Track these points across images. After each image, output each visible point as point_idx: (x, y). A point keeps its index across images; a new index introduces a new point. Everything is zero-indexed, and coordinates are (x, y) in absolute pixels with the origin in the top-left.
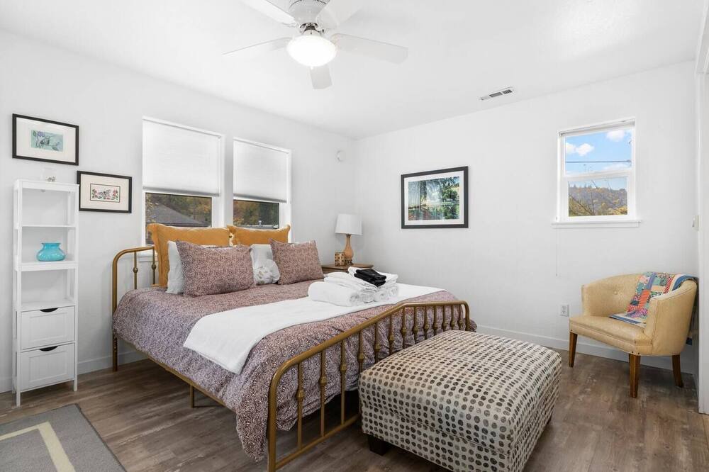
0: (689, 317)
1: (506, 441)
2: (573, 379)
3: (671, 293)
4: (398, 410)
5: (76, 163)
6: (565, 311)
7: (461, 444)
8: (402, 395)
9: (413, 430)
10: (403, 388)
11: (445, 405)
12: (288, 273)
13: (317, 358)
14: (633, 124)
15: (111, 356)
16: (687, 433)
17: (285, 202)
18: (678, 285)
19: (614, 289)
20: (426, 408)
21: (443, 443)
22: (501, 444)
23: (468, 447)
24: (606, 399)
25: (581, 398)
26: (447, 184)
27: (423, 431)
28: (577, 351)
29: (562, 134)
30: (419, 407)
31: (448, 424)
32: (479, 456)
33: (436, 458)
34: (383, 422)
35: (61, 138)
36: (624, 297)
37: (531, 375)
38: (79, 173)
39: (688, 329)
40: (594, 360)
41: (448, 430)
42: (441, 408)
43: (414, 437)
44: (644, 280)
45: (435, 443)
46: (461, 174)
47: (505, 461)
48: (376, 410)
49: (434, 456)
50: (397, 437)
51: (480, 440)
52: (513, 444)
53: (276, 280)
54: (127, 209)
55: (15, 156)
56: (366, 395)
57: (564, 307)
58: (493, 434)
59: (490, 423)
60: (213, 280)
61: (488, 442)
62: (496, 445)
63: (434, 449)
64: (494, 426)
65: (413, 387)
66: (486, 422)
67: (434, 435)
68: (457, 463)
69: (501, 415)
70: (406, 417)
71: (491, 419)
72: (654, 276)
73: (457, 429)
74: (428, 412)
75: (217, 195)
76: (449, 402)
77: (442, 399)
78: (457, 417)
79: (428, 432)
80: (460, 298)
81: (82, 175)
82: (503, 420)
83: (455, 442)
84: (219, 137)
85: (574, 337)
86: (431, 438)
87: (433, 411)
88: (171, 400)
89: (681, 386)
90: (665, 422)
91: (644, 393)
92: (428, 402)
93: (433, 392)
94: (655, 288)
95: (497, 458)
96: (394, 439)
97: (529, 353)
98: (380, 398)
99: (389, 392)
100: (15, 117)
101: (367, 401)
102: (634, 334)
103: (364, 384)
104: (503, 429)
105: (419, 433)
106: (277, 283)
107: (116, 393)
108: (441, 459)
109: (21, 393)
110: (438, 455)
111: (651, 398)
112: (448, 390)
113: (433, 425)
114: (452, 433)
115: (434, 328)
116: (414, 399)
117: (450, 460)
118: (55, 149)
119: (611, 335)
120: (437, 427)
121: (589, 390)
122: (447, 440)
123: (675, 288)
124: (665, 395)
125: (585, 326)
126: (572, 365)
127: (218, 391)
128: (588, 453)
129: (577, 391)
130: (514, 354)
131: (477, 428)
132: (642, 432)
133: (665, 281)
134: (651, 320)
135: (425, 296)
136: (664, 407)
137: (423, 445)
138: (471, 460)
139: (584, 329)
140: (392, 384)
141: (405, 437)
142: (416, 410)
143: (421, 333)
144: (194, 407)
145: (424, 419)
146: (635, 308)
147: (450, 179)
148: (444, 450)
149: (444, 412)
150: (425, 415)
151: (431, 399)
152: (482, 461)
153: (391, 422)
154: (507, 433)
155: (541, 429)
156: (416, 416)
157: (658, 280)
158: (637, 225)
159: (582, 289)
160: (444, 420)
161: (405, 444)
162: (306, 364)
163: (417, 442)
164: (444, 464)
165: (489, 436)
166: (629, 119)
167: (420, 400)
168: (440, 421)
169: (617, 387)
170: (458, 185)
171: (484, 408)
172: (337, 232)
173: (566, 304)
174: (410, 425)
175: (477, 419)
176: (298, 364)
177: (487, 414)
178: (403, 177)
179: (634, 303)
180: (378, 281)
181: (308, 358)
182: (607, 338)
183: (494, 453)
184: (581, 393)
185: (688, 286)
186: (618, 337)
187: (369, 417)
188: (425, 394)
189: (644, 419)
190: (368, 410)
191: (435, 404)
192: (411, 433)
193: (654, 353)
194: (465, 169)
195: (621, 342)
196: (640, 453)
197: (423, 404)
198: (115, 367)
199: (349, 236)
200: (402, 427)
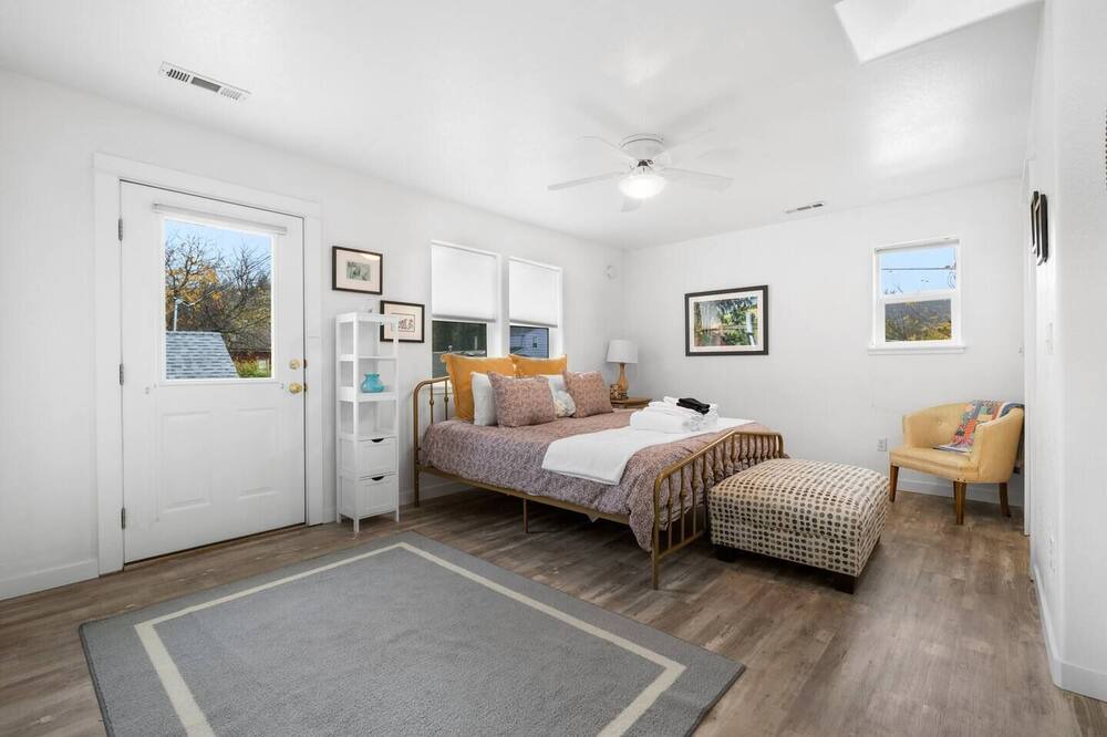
0: (1016, 444)
1: (856, 531)
2: (895, 512)
3: (999, 420)
4: (752, 518)
5: (381, 293)
6: (883, 445)
7: (814, 539)
8: (755, 504)
9: (766, 534)
10: (756, 498)
11: (799, 508)
12: (582, 405)
13: (679, 473)
14: (957, 242)
15: (413, 491)
16: (1011, 549)
17: (555, 326)
18: (1006, 412)
19: (938, 419)
20: (780, 513)
21: (797, 541)
22: (853, 534)
23: (821, 541)
24: (933, 527)
25: (907, 525)
26: (742, 306)
27: (775, 533)
28: (898, 488)
29: (878, 251)
30: (774, 512)
31: (802, 523)
32: (831, 547)
33: (789, 555)
34: (735, 531)
35: (368, 267)
36: (948, 428)
37: (857, 504)
38: (382, 303)
39: (1014, 457)
40: (916, 496)
41: (802, 529)
42: (796, 510)
43: (767, 540)
44: (970, 409)
45: (788, 542)
46: (760, 294)
47: (855, 548)
48: (727, 521)
49: (788, 553)
50: (750, 542)
51: (833, 532)
52: (862, 533)
53: (571, 413)
54: (420, 339)
55: (334, 288)
56: (717, 508)
57: (881, 442)
58: (845, 526)
59: (842, 517)
60: (526, 412)
61: (840, 534)
62: (848, 535)
63: (788, 547)
64: (846, 519)
65: (766, 497)
66: (839, 517)
67: (788, 536)
68: (811, 556)
69: (851, 511)
70: (758, 524)
71: (843, 515)
72: (980, 404)
73: (811, 527)
74: (783, 515)
75: (492, 321)
76: (803, 505)
77: (796, 504)
78: (811, 516)
79: (782, 534)
80: (773, 430)
81: (386, 305)
82: (854, 514)
83: (808, 539)
84: (495, 257)
85: (895, 470)
86: (785, 539)
87: (787, 514)
88: (498, 528)
89: (1009, 516)
90: (991, 543)
91: (969, 522)
92: (783, 507)
93: (786, 499)
94: (981, 417)
95: (848, 546)
96: (746, 545)
97: (848, 485)
98: (732, 509)
99: (742, 503)
100: (335, 249)
101: (718, 513)
102: (960, 462)
103: (715, 499)
104: (854, 521)
105: (773, 536)
106: (571, 416)
107: (438, 524)
108: (795, 556)
109: (360, 521)
110: (791, 552)
111: (977, 525)
112: (800, 496)
113: (787, 526)
114: (805, 532)
115: (755, 458)
116: (768, 506)
117: (804, 554)
118: (364, 279)
119: (936, 464)
120: (791, 528)
121: (914, 519)
122: (801, 538)
123: (1002, 415)
124: (991, 523)
125: (907, 457)
126: (893, 500)
127: (591, 502)
128: (918, 561)
129: (902, 520)
130: (834, 486)
131: (830, 523)
132: (968, 548)
133: (992, 410)
134: (977, 448)
135: (741, 427)
136: (990, 532)
137: (776, 546)
138: (824, 551)
139: (904, 460)
140: (744, 496)
141: (758, 541)
142: (771, 515)
143: (745, 461)
144: (527, 532)
145: (777, 522)
146: (960, 438)
147: (747, 299)
148: (797, 547)
149: (798, 514)
150: (780, 519)
151: (785, 504)
152: (835, 551)
153: (743, 529)
154: (857, 524)
155: (872, 548)
156: (771, 520)
157: (984, 409)
158: (962, 351)
159: (904, 418)
160: (799, 520)
161: (758, 548)
162: (673, 476)
163: (770, 544)
164: (798, 559)
165: (841, 528)
166: (953, 237)
167: (775, 506)
168: (795, 522)
169: (942, 518)
170: (756, 306)
171: (835, 507)
172: (609, 360)
173: (883, 438)
174: (763, 530)
175: (830, 516)
176: (669, 476)
177: (839, 511)
178: (687, 296)
179: (959, 433)
180: (702, 408)
181: (674, 472)
182: (932, 467)
183: (845, 543)
184: (906, 521)
185: (1014, 412)
186: (943, 466)
187: (719, 528)
188: (779, 501)
189: (970, 540)
190: (719, 522)
191: (789, 508)
192: (764, 537)
193: (980, 481)
194: (765, 289)
195: (945, 471)
196: (967, 562)
197: (778, 509)
198: (417, 504)
199: (622, 365)
200: (755, 532)
